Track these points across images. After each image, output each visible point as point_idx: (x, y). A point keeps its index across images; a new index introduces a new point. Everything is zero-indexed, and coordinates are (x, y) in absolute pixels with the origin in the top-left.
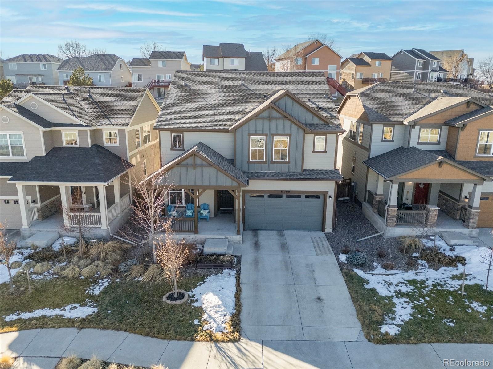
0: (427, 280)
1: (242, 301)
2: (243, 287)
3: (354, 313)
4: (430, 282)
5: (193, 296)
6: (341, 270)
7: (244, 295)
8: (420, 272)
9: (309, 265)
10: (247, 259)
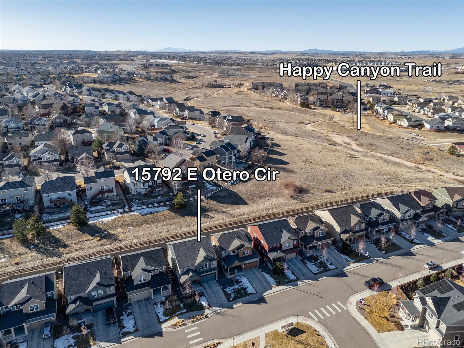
0: (236, 288)
2: (207, 298)
3: (226, 298)
5: (200, 303)
6: (222, 290)
7: (208, 300)
8: (235, 286)
9: (216, 291)
10: (205, 293)
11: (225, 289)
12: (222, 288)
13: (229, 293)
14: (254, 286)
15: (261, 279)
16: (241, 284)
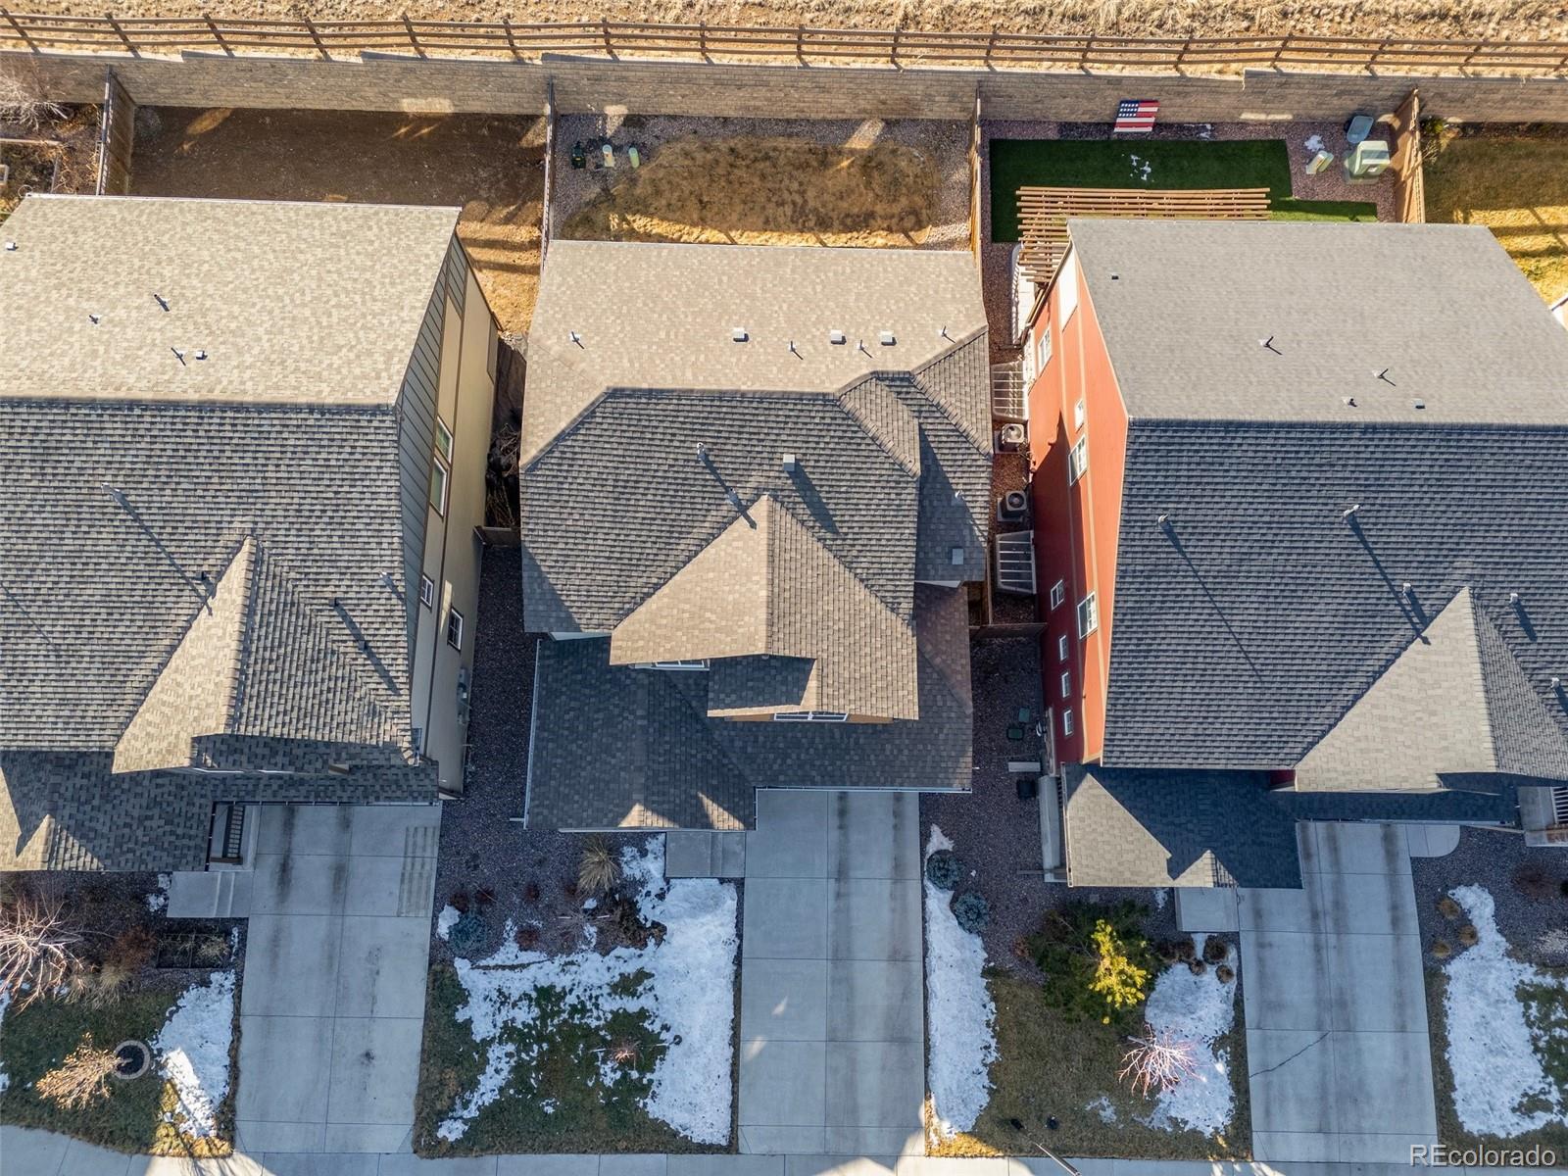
0: (571, 991)
1: (242, 1064)
2: (246, 1025)
3: (414, 1090)
4: (571, 999)
5: (160, 1051)
6: (430, 965)
7: (245, 1046)
8: (572, 963)
9: (374, 955)
10: (259, 934)
11: (462, 966)
12: (436, 944)
13: (482, 1030)
14: (753, 1048)
15: (875, 982)
16: (650, 957)
